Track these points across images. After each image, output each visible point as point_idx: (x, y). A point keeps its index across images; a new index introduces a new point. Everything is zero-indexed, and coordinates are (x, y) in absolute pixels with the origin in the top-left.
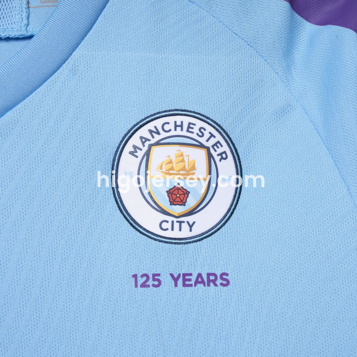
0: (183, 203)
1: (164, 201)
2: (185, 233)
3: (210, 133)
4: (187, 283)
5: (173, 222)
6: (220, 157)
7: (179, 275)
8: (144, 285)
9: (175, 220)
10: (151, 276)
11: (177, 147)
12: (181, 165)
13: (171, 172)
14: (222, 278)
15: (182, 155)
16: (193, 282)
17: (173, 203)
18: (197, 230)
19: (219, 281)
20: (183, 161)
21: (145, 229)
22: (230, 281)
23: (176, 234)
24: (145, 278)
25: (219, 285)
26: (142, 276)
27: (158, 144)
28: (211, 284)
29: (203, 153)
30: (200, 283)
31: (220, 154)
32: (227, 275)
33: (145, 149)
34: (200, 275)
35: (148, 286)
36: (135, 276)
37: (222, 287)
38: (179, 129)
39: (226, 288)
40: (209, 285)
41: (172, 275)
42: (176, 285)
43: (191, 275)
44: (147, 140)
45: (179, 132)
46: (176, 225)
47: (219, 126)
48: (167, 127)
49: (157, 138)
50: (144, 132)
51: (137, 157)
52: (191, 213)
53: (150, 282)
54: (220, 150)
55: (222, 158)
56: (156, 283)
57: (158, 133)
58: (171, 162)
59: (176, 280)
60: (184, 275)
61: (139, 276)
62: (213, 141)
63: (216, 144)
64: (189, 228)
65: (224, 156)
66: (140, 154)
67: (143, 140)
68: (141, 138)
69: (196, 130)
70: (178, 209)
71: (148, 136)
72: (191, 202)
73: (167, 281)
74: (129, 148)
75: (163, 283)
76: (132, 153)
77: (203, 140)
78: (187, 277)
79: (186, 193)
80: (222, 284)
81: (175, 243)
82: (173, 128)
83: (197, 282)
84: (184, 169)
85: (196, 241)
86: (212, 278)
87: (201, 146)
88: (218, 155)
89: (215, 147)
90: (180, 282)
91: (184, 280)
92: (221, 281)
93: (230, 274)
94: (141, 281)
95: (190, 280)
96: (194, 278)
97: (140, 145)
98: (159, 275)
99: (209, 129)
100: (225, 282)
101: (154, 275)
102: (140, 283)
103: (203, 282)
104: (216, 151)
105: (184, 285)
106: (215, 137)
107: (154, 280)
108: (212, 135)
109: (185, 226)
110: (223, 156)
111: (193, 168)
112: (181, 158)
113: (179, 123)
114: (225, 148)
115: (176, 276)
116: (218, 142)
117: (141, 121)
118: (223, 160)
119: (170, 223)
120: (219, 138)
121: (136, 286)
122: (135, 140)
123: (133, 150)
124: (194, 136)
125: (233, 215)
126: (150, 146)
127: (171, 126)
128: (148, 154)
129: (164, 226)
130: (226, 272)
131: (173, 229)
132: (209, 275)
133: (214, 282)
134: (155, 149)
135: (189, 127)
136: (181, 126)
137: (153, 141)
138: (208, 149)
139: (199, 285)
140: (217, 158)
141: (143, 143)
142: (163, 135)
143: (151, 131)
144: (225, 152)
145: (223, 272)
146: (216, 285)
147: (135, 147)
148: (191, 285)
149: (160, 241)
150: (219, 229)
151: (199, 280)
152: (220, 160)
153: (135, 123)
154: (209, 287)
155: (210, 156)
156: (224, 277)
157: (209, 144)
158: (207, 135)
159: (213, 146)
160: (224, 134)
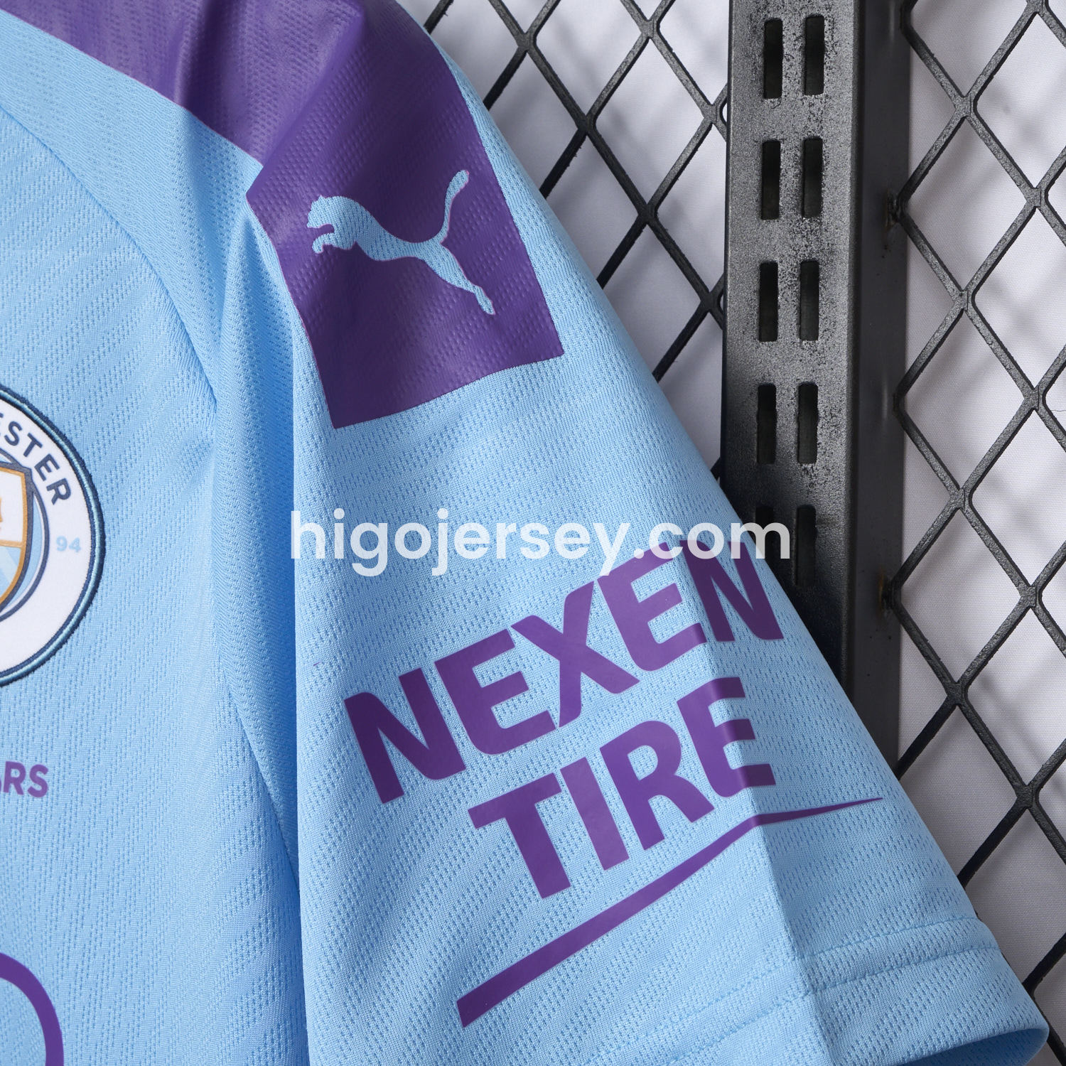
3: (30, 435)
6: (53, 492)
14: (33, 776)
19: (27, 784)
22: (50, 784)
25: (26, 792)
28: (12, 787)
31: (54, 487)
32: (44, 770)
37: (31, 797)
39: (38, 800)
40: (7, 790)
54: (53, 477)
55: (58, 496)
62: (37, 455)
63: (43, 463)
65: (62, 490)
69: (3, 428)
77: (17, 452)
80: (32, 791)
86: (15, 773)
87: (14, 466)
88: (49, 488)
89: (43, 469)
92: (32, 784)
93: (50, 769)
100: (38, 788)
104: (44, 478)
106: (40, 445)
108: (35, 442)
110: (60, 492)
114: (64, 471)
116: (49, 458)
118: (59, 501)
120: (49, 448)
124: (1, 443)
125: (76, 632)
130: (44, 764)
132: (9, 766)
133: (18, 782)
138: (27, 474)
140: (47, 496)
144: (64, 482)
145: (38, 763)
146: (20, 791)
152: (54, 501)
154: (7, 794)
155: (31, 493)
156: (39, 774)
157: (30, 462)
158: (25, 442)
159: (38, 467)
160: (58, 438)
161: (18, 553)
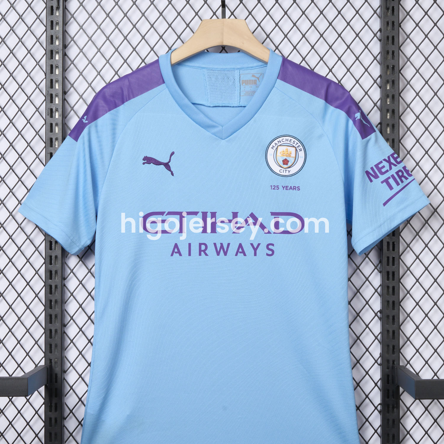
0: (287, 164)
1: (281, 163)
2: (287, 174)
4: (287, 189)
5: (284, 170)
6: (299, 150)
7: (285, 186)
8: (274, 189)
9: (284, 169)
10: (276, 186)
11: (286, 147)
12: (287, 153)
13: (284, 154)
14: (298, 188)
15: (287, 149)
16: (289, 189)
17: (284, 164)
18: (291, 173)
19: (297, 189)
20: (288, 151)
21: (275, 172)
23: (284, 174)
24: (274, 187)
26: (273, 186)
27: (280, 145)
28: (294, 189)
29: (294, 149)
30: (291, 189)
31: (300, 149)
32: (299, 187)
33: (276, 147)
34: (291, 187)
35: (275, 189)
36: (271, 186)
38: (287, 141)
39: (299, 191)
40: (294, 190)
41: (282, 186)
42: (284, 189)
43: (288, 186)
44: (277, 144)
45: (287, 142)
46: (285, 171)
47: (300, 140)
48: (283, 140)
49: (280, 143)
50: (276, 141)
51: (273, 149)
52: (289, 167)
53: (276, 188)
54: (300, 148)
56: (278, 188)
57: (280, 142)
58: (284, 151)
59: (284, 188)
60: (286, 186)
61: (272, 186)
62: (297, 145)
64: (288, 172)
65: (301, 150)
66: (275, 148)
67: (276, 144)
68: (275, 143)
69: (292, 141)
70: (285, 166)
71: (277, 143)
72: (290, 164)
73: (281, 188)
74: (271, 146)
75: (279, 188)
76: (272, 148)
77: (294, 145)
78: (287, 187)
79: (288, 161)
80: (298, 190)
81: (284, 177)
82: (285, 141)
83: (290, 189)
84: (288, 154)
85: (290, 176)
86: (295, 188)
87: (294, 147)
90: (285, 188)
91: (286, 188)
94: (273, 187)
95: (288, 188)
96: (289, 187)
97: (275, 146)
98: (278, 186)
99: (296, 141)
100: (299, 189)
101: (277, 186)
102: (272, 188)
103: (292, 189)
104: (298, 148)
105: (286, 189)
107: (277, 187)
109: (287, 171)
110: (300, 150)
111: (291, 153)
112: (287, 150)
113: (287, 139)
114: (301, 147)
115: (284, 186)
116: (299, 146)
117: (275, 138)
119: (283, 170)
120: (299, 144)
121: (271, 189)
122: (273, 144)
123: (272, 147)
124: (292, 143)
125: (303, 169)
126: (278, 146)
127: (285, 140)
128: (277, 148)
129: (281, 171)
131: (283, 172)
132: (294, 187)
133: (295, 189)
134: (279, 147)
135: (290, 141)
136: (288, 140)
137: (279, 145)
138: (296, 147)
139: (290, 190)
140: (299, 151)
141: (276, 145)
142: (282, 143)
143: (278, 142)
144: (301, 149)
146: (296, 190)
147: (273, 146)
148: (288, 190)
149: (279, 176)
150: (298, 173)
151: (291, 188)
153: (273, 138)
155: (296, 150)
157: (296, 146)
158: (296, 143)
160: (301, 143)
161: (294, 158)
